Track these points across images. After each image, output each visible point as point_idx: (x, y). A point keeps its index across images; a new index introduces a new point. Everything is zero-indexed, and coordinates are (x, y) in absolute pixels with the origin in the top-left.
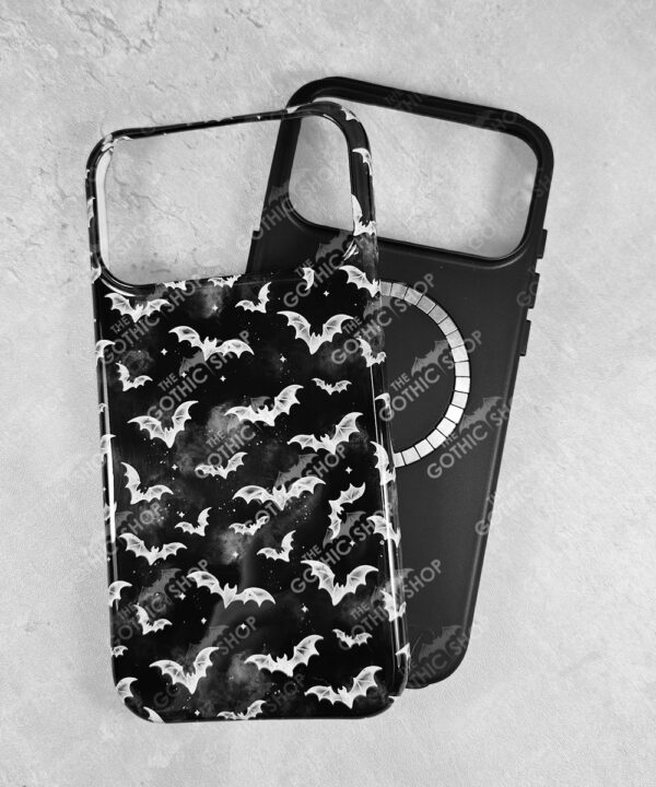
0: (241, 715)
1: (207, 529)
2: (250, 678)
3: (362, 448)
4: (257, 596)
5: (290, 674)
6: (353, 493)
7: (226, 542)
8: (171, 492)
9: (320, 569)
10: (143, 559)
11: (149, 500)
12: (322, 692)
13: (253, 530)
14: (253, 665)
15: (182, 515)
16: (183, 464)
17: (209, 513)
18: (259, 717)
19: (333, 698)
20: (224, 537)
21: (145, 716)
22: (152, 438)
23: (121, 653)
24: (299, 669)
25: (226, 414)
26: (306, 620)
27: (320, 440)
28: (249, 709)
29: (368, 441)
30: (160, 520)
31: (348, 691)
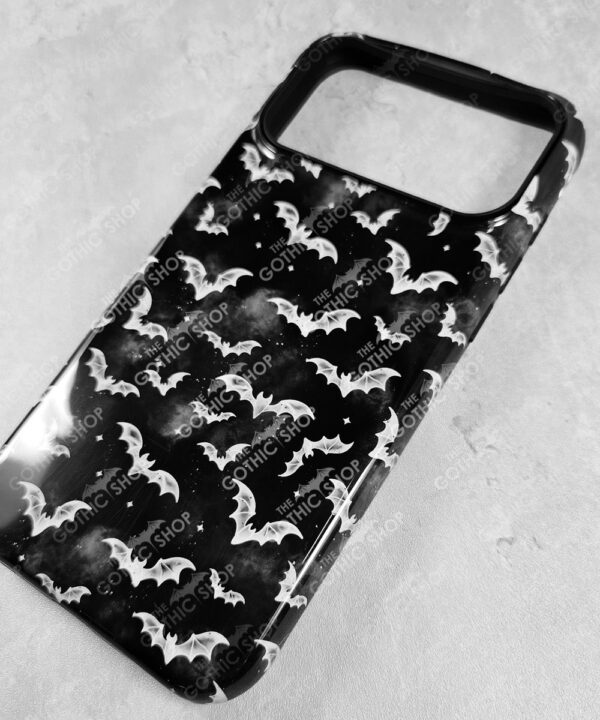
0: (58, 591)
1: (171, 391)
2: (95, 560)
3: (377, 407)
4: (167, 484)
5: (136, 583)
6: (334, 445)
7: (178, 414)
8: (166, 338)
9: (246, 500)
10: (93, 381)
11: (142, 334)
12: (151, 624)
13: (212, 418)
14: (108, 548)
15: (159, 364)
17: (185, 378)
19: (156, 639)
20: (180, 409)
22: (187, 282)
24: (148, 584)
25: (270, 300)
26: (193, 540)
27: (339, 376)
28: (70, 589)
29: (387, 406)
30: (137, 356)
31: (177, 643)
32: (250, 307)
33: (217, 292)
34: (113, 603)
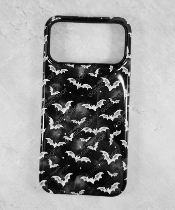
0: (77, 194)
1: (73, 139)
2: (81, 183)
4: (86, 160)
5: (93, 183)
6: (117, 133)
7: (78, 143)
8: (63, 127)
10: (52, 146)
11: (56, 129)
12: (102, 189)
13: (86, 140)
14: (82, 180)
15: (65, 134)
16: (67, 119)
17: (74, 134)
18: (82, 194)
19: (105, 191)
20: (78, 142)
21: (48, 192)
22: (58, 110)
23: (43, 173)
24: (96, 182)
25: (82, 106)
26: (99, 168)
27: (109, 116)
28: (80, 192)
29: (123, 118)
30: (59, 135)
31: (110, 189)
32: (78, 110)
33: (68, 110)
34: (91, 189)
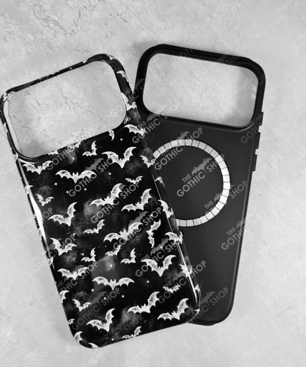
0: (132, 335)
1: (96, 258)
2: (132, 318)
3: (155, 204)
4: (126, 281)
5: (149, 312)
6: (156, 225)
7: (105, 261)
8: (76, 246)
9: (150, 263)
10: (71, 279)
11: (67, 252)
12: (165, 316)
13: (116, 253)
14: (131, 312)
15: (83, 254)
16: (78, 232)
17: (95, 250)
18: (140, 334)
19: (170, 317)
20: (104, 259)
21: (90, 347)
22: (60, 224)
23: (72, 322)
24: (152, 309)
25: (91, 205)
26: (150, 287)
27: (135, 205)
28: (135, 332)
29: (157, 200)
30: (74, 259)
31: (176, 313)
32: (88, 212)
33: (73, 218)
34: (150, 322)
